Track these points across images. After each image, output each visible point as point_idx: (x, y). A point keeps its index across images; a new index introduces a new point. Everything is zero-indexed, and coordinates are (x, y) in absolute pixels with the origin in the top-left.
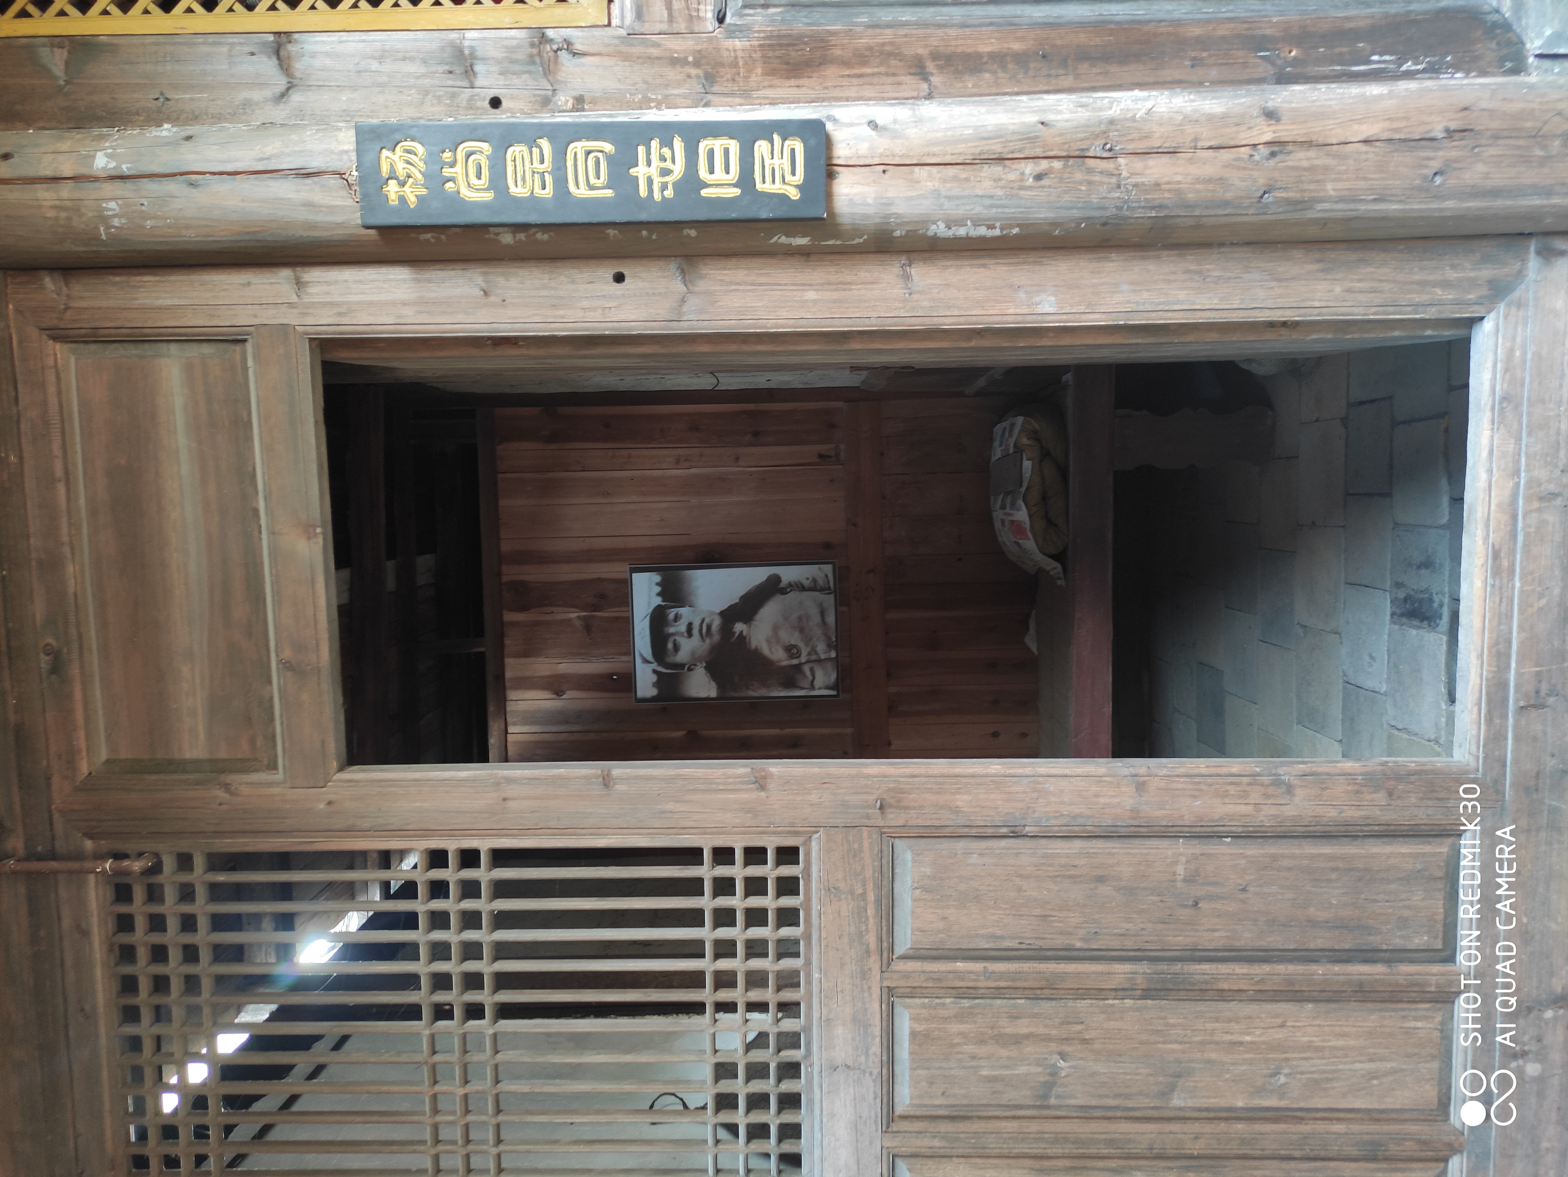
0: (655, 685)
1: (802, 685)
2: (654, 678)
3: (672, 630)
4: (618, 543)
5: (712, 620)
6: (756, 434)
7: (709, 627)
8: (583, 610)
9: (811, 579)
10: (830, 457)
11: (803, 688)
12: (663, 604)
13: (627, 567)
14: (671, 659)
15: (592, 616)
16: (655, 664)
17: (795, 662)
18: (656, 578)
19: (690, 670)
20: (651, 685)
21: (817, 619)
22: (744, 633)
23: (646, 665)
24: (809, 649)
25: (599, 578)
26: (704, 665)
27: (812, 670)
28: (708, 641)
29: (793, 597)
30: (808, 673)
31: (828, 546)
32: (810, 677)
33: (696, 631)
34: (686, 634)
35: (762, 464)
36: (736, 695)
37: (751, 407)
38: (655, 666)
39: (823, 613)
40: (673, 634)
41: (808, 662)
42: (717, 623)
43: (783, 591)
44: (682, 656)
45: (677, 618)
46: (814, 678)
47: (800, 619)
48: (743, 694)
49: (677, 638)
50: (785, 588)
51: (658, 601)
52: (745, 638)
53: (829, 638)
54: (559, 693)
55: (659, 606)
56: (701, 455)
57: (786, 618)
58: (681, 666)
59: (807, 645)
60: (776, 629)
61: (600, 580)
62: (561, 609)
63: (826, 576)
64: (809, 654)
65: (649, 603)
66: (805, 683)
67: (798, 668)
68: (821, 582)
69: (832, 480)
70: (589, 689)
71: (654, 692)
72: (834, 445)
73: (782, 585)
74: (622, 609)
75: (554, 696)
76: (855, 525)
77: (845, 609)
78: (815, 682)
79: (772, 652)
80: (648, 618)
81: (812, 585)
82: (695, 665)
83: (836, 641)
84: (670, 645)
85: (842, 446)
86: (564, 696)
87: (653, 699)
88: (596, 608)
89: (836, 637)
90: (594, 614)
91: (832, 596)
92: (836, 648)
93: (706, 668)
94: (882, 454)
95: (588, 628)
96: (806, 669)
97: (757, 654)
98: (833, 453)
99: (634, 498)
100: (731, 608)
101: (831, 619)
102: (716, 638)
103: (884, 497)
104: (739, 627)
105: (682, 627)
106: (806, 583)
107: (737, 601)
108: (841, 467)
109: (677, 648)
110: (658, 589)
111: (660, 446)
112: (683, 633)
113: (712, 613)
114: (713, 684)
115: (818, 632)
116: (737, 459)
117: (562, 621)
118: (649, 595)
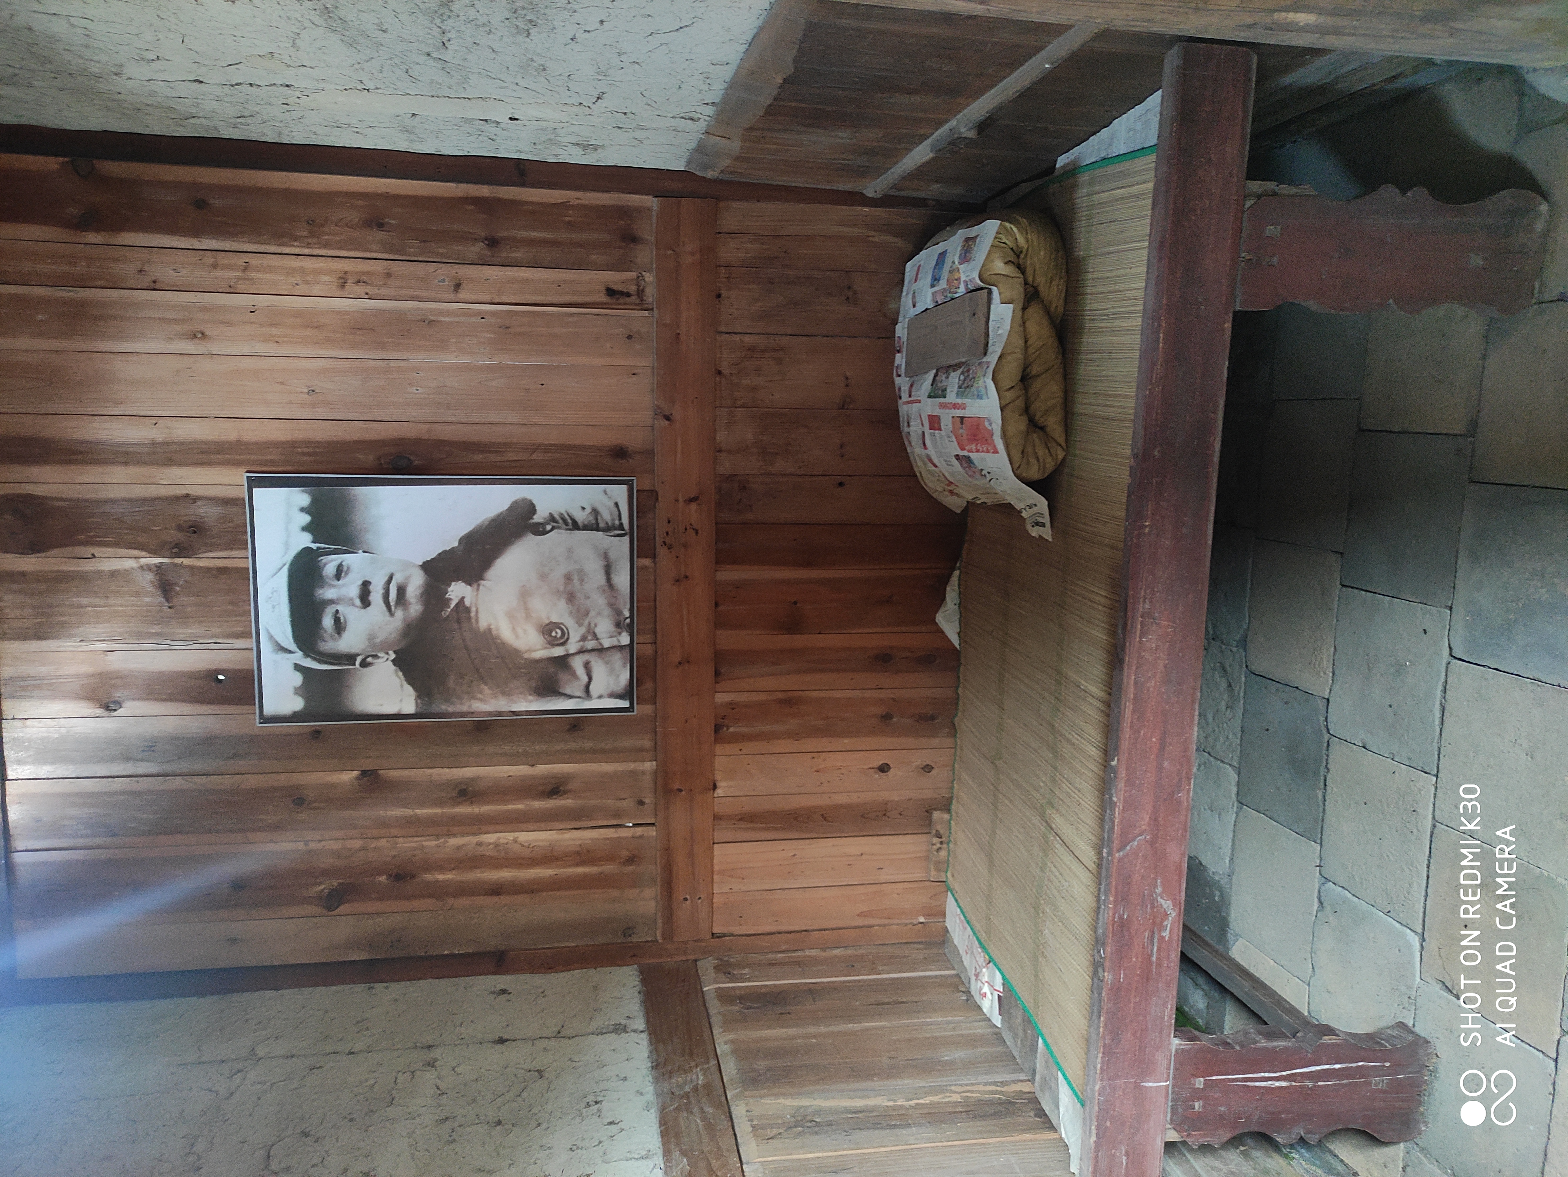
0: (297, 691)
1: (568, 691)
2: (298, 679)
3: (328, 593)
4: (227, 432)
5: (408, 578)
6: (493, 243)
7: (401, 591)
8: (155, 553)
9: (588, 510)
10: (628, 295)
11: (571, 697)
12: (314, 546)
13: (241, 476)
14: (330, 646)
15: (175, 565)
16: (300, 653)
17: (558, 652)
18: (300, 497)
19: (364, 664)
20: (292, 691)
21: (600, 578)
22: (467, 603)
23: (282, 656)
24: (583, 630)
25: (187, 496)
26: (393, 656)
27: (587, 666)
28: (399, 613)
29: (557, 538)
30: (580, 671)
31: (620, 453)
32: (585, 679)
33: (376, 596)
34: (358, 602)
35: (504, 299)
36: (451, 709)
37: (484, 191)
38: (299, 657)
39: (608, 570)
40: (332, 602)
41: (581, 652)
42: (416, 583)
43: (539, 530)
44: (349, 642)
45: (340, 573)
46: (590, 679)
47: (568, 578)
48: (465, 708)
49: (339, 607)
50: (543, 525)
51: (306, 540)
52: (468, 610)
53: (619, 612)
54: (109, 706)
55: (307, 550)
56: (389, 275)
57: (543, 576)
58: (350, 658)
59: (580, 624)
60: (524, 594)
61: (188, 499)
62: (110, 551)
63: (616, 504)
64: (583, 639)
65: (287, 546)
66: (575, 688)
67: (562, 662)
68: (607, 516)
69: (630, 337)
70: (171, 698)
71: (297, 704)
72: (634, 275)
73: (537, 518)
74: (234, 553)
75: (100, 711)
76: (667, 418)
77: (647, 562)
78: (591, 687)
79: (517, 637)
80: (285, 572)
81: (592, 519)
82: (375, 656)
83: (631, 617)
84: (328, 622)
85: (649, 277)
86: (120, 712)
87: (295, 717)
88: (181, 550)
89: (631, 610)
90: (178, 561)
91: (626, 539)
92: (630, 629)
93: (394, 661)
94: (719, 296)
95: (165, 587)
96: (577, 664)
97: (489, 638)
98: (633, 289)
99: (260, 348)
100: (444, 556)
101: (622, 579)
102: (415, 608)
103: (720, 373)
104: (457, 591)
105: (350, 588)
106: (581, 517)
107: (456, 544)
108: (646, 313)
109: (339, 626)
110: (306, 519)
111: (306, 251)
112: (351, 599)
113: (407, 565)
114: (409, 690)
115: (599, 601)
116: (457, 286)
117: (114, 574)
118: (287, 529)
